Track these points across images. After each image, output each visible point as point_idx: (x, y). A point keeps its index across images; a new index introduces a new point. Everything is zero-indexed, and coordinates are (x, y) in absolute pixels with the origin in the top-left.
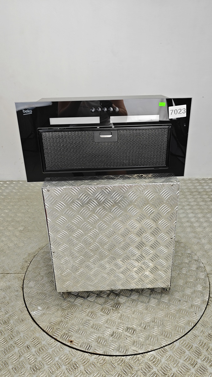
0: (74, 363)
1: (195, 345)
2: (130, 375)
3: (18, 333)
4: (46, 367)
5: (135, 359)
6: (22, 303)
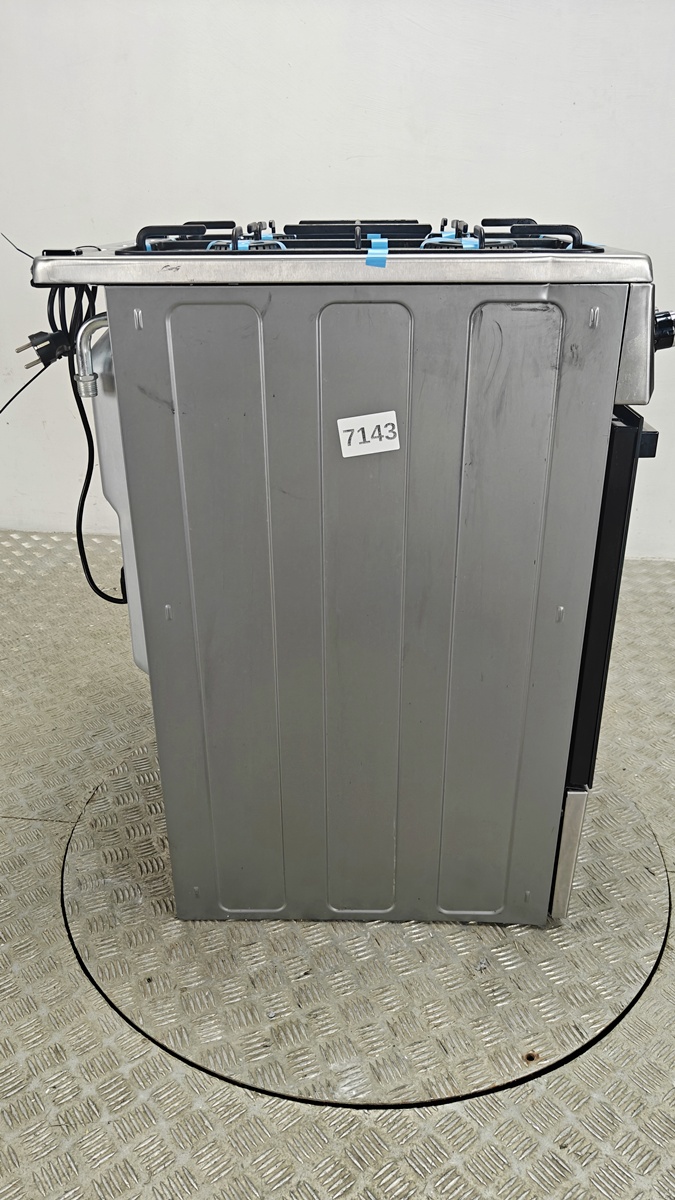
0: (196, 1114)
1: (598, 1097)
3: (33, 1003)
5: (395, 1122)
6: (55, 912)
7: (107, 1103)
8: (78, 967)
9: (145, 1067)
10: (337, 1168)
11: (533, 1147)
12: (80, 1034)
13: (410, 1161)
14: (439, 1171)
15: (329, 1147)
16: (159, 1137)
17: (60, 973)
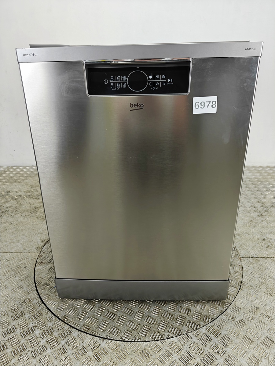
0: (82, 348)
1: (224, 333)
2: (145, 363)
3: (23, 314)
4: (49, 351)
5: (153, 346)
6: (32, 282)
7: (49, 346)
8: (39, 300)
9: (63, 332)
10: (133, 363)
11: (203, 351)
12: (39, 323)
13: (159, 359)
14: (170, 362)
15: (130, 356)
16: (69, 357)
17: (33, 303)
